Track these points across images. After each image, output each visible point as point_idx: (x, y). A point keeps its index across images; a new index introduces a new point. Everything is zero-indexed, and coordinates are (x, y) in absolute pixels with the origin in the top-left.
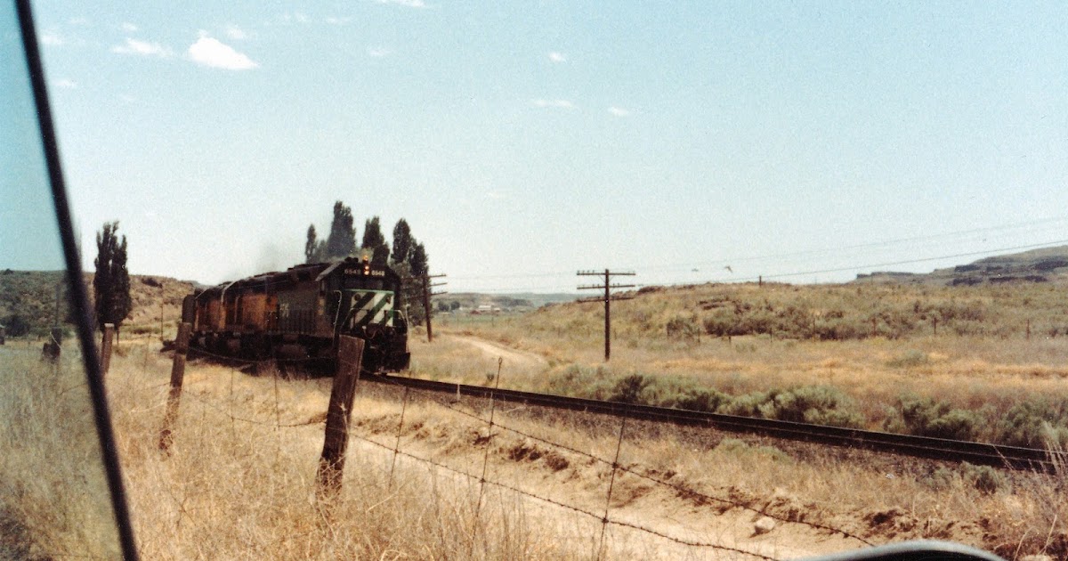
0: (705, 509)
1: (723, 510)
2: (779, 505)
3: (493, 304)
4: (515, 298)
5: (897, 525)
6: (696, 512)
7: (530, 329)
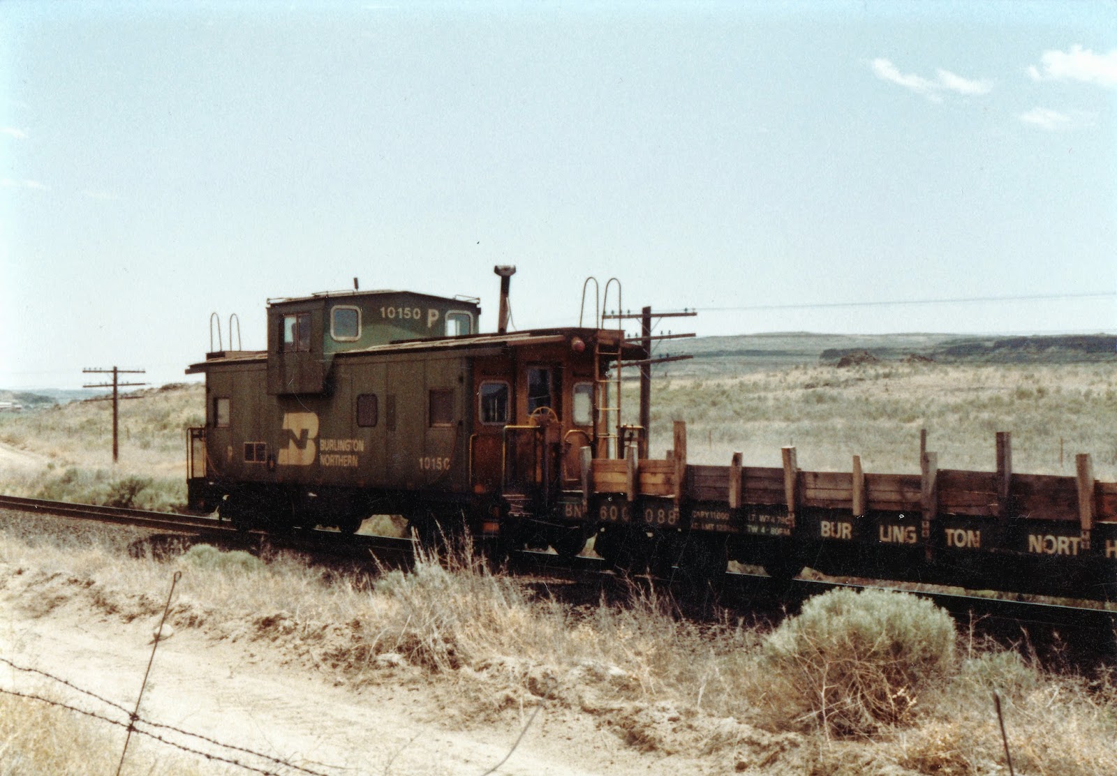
0: (114, 618)
1: (131, 618)
2: (181, 612)
3: (14, 401)
4: (39, 394)
5: (281, 628)
6: (105, 621)
7: (39, 429)
